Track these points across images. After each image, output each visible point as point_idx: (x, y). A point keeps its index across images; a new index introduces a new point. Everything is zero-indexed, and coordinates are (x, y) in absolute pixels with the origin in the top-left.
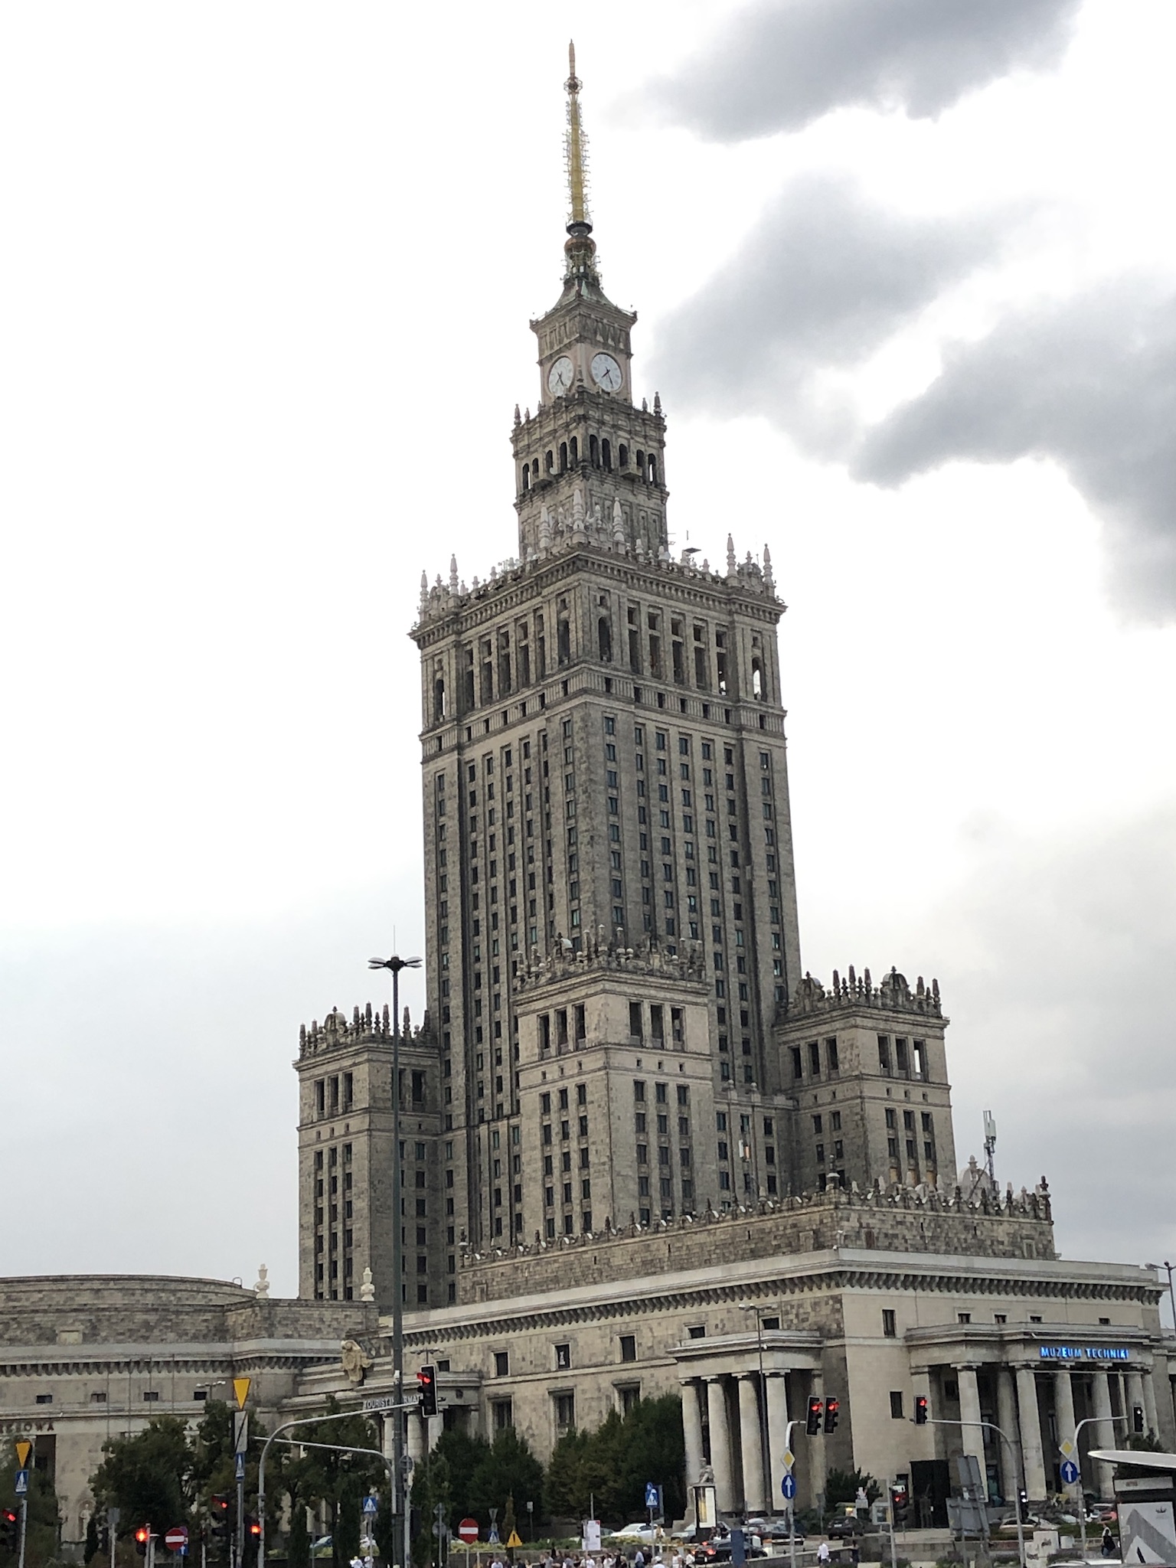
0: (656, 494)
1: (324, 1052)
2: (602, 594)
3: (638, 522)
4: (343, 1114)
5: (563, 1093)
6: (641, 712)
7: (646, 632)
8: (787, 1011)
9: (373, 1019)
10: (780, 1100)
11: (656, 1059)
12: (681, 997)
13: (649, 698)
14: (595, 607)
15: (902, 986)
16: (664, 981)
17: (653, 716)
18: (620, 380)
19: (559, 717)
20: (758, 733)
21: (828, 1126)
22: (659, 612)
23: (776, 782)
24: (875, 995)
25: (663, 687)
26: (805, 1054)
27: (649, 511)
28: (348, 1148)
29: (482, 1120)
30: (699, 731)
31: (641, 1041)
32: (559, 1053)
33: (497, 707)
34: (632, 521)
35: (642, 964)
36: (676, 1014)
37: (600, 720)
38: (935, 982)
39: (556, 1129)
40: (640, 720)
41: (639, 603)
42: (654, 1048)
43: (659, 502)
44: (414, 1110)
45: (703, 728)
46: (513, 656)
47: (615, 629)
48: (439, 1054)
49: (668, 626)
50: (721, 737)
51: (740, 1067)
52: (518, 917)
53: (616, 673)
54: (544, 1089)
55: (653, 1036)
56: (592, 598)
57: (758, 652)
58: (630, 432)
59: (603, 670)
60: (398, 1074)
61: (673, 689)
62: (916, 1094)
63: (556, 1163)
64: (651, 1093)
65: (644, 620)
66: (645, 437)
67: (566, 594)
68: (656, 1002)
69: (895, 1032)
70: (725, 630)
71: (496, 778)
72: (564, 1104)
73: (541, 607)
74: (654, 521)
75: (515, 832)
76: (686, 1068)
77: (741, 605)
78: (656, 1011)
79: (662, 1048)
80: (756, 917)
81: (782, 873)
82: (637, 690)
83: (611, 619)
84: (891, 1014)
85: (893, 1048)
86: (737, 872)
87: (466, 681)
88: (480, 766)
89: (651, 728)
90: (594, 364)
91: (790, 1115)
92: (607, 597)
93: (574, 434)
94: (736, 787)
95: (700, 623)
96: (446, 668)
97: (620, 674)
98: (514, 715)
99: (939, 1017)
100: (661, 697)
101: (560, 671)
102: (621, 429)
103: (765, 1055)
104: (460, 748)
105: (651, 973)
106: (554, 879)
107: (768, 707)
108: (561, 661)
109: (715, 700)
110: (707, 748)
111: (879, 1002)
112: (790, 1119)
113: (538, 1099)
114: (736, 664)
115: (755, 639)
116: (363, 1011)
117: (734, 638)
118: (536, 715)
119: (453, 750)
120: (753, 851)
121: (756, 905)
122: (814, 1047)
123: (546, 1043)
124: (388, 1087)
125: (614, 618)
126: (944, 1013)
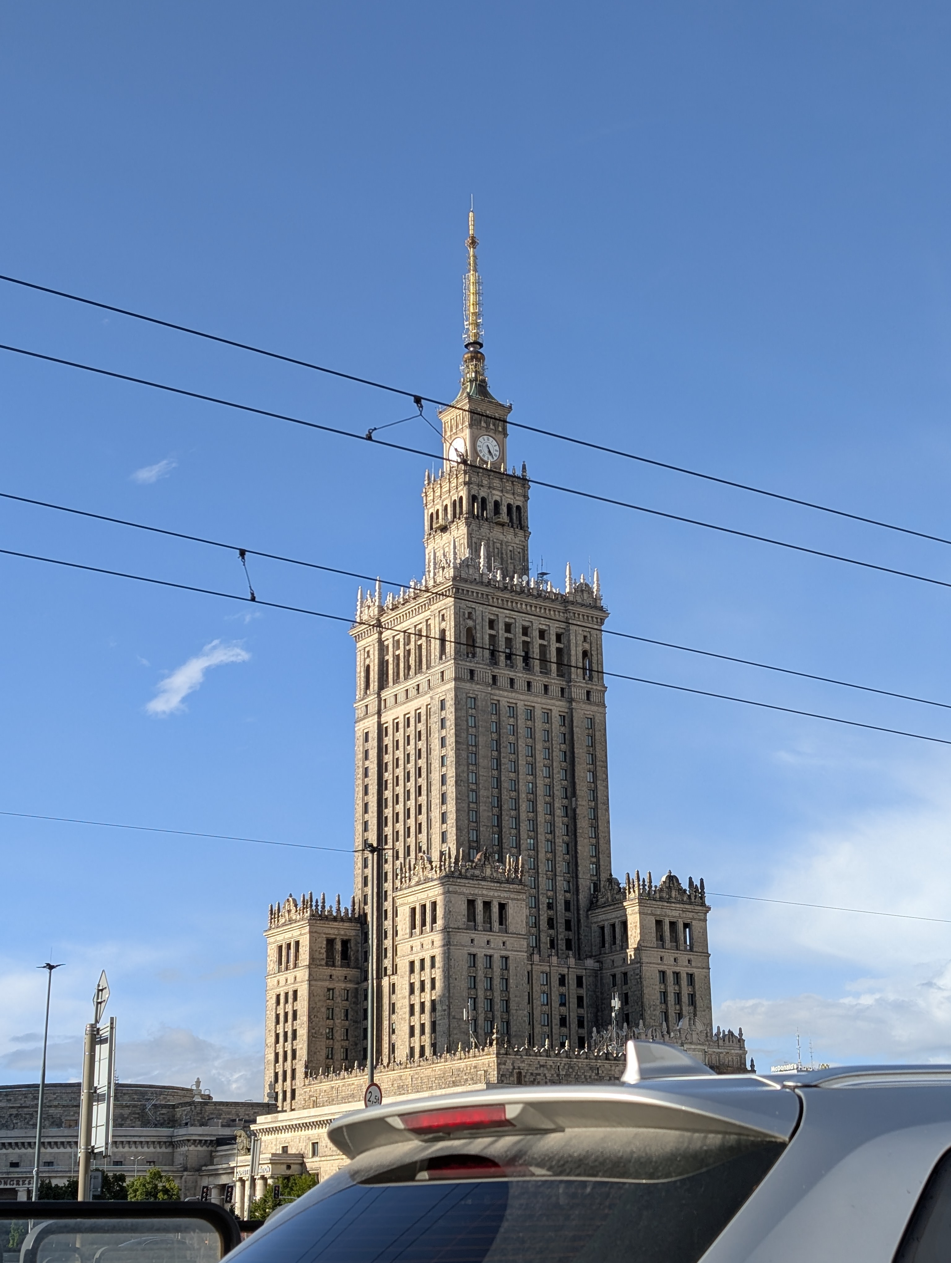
0: (521, 533)
1: (284, 925)
2: (470, 610)
3: (506, 554)
4: (293, 969)
5: (422, 961)
6: (497, 692)
7: (502, 635)
8: (597, 901)
9: (314, 903)
10: (590, 963)
11: (486, 938)
12: (506, 895)
13: (503, 682)
14: (464, 620)
15: (676, 884)
16: (492, 884)
17: (506, 694)
18: (498, 454)
19: (438, 696)
20: (585, 703)
21: (620, 982)
22: (513, 621)
23: (597, 737)
24: (655, 891)
25: (513, 674)
26: (607, 931)
27: (515, 545)
28: (295, 992)
29: (386, 975)
30: (539, 702)
31: (475, 926)
32: (422, 932)
33: (402, 686)
34: (502, 554)
35: (477, 872)
36: (502, 907)
37: (464, 700)
38: (702, 880)
39: (417, 986)
40: (495, 698)
41: (497, 615)
42: (484, 931)
43: (523, 539)
44: (342, 967)
45: (544, 701)
46: (413, 652)
47: (478, 635)
48: (361, 927)
49: (519, 630)
50: (558, 707)
51: (562, 940)
52: (411, 834)
53: (477, 665)
54: (411, 958)
55: (484, 922)
56: (461, 614)
57: (587, 646)
58: (502, 491)
59: (468, 664)
60: (330, 942)
61: (521, 675)
62: (683, 958)
63: (417, 1008)
64: (481, 963)
65: (501, 626)
66: (513, 494)
67: (445, 611)
68: (487, 899)
69: (669, 916)
70: (563, 631)
71: (400, 736)
72: (422, 968)
73: (430, 619)
74: (519, 553)
75: (411, 775)
76: (507, 943)
77: (575, 613)
78: (487, 905)
79: (491, 930)
80: (578, 834)
81: (599, 802)
82: (494, 678)
83: (475, 628)
84: (666, 904)
85: (667, 928)
86: (565, 802)
87: (383, 665)
88: (391, 727)
89: (504, 703)
90: (479, 443)
91: (597, 974)
92: (473, 613)
93: (461, 494)
94: (567, 742)
95: (544, 627)
96: (372, 656)
97: (481, 666)
98: (412, 693)
99: (703, 904)
100: (512, 681)
101: (440, 664)
102: (494, 489)
103: (581, 932)
104: (379, 713)
105: (484, 879)
106: (432, 809)
107: (593, 685)
108: (441, 658)
109: (553, 681)
110: (547, 715)
111: (658, 895)
112: (596, 976)
113: (408, 964)
114: (569, 655)
115: (585, 637)
116: (307, 897)
117: (569, 637)
118: (426, 693)
119: (374, 715)
120: (578, 787)
121: (579, 825)
122: (613, 926)
123: (413, 926)
124: (323, 951)
125: (478, 627)
126: (707, 904)
